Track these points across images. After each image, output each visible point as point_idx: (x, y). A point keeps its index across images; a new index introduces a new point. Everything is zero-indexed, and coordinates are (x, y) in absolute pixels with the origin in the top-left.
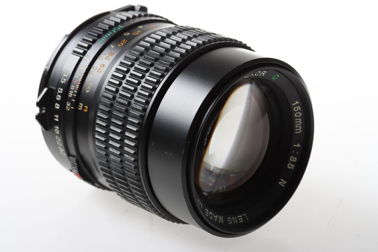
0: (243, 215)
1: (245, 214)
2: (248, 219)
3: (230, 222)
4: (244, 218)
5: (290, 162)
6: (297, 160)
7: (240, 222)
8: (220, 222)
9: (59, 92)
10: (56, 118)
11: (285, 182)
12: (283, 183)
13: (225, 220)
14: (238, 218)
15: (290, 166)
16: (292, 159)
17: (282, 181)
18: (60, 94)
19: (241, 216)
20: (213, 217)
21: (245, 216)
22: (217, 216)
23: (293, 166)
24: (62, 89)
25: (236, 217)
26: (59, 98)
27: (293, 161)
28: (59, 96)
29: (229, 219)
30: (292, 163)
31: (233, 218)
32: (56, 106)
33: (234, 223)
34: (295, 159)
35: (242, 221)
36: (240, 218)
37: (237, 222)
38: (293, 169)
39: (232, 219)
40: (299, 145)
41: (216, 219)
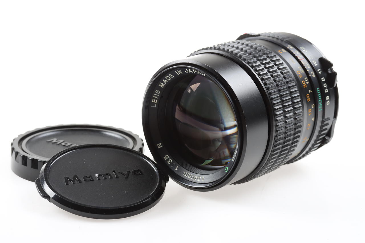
0: (156, 104)
1: (155, 106)
2: (152, 106)
3: (157, 91)
4: (154, 104)
5: (170, 158)
6: (168, 163)
7: (153, 99)
8: (161, 83)
9: (326, 89)
10: (320, 71)
11: (159, 148)
12: (160, 146)
13: (160, 88)
14: (156, 99)
15: (167, 157)
16: (170, 161)
17: (161, 146)
18: (326, 88)
19: (156, 102)
20: (166, 79)
21: (154, 106)
22: (166, 83)
23: (166, 159)
24: (326, 92)
25: (157, 98)
26: (325, 85)
27: (169, 160)
28: (325, 87)
29: (159, 92)
30: (168, 159)
31: (158, 96)
32: (324, 79)
33: (155, 94)
34: (169, 162)
35: (153, 101)
36: (155, 101)
37: (154, 97)
38: (164, 158)
39: (158, 94)
40: (176, 169)
41: (164, 81)
